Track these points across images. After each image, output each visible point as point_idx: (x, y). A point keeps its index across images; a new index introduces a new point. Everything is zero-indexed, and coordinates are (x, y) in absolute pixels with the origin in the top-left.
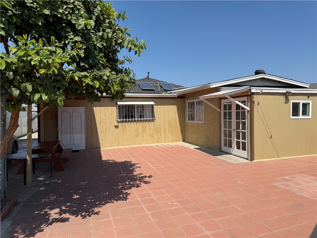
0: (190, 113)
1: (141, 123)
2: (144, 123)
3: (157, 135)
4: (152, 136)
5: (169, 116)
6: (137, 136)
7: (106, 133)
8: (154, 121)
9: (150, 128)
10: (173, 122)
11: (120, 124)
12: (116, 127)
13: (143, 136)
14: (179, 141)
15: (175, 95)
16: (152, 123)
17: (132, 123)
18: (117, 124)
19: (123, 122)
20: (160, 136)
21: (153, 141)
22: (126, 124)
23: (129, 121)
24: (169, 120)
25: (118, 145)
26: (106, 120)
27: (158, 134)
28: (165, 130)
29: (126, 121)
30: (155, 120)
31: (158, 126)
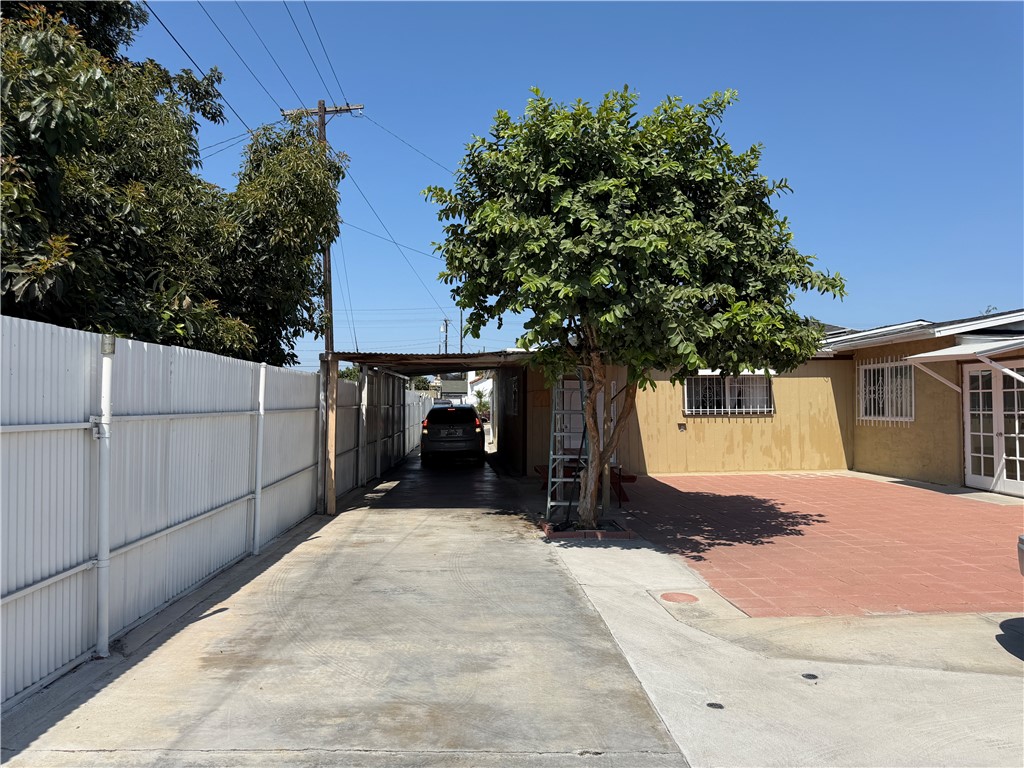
0: (872, 396)
1: (740, 420)
2: (747, 420)
3: (781, 450)
4: (767, 452)
5: (810, 404)
6: (730, 450)
7: (658, 440)
8: (772, 416)
9: (763, 433)
10: (821, 420)
11: (690, 420)
12: (682, 426)
13: (744, 452)
14: (839, 468)
15: (828, 353)
16: (768, 419)
17: (719, 420)
18: (683, 421)
19: (697, 415)
20: (787, 455)
21: (770, 465)
22: (705, 420)
23: (712, 414)
24: (812, 413)
25: (686, 470)
26: (658, 410)
27: (784, 448)
28: (801, 439)
29: (705, 415)
30: (775, 412)
31: (783, 428)
